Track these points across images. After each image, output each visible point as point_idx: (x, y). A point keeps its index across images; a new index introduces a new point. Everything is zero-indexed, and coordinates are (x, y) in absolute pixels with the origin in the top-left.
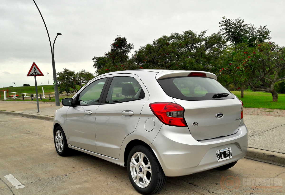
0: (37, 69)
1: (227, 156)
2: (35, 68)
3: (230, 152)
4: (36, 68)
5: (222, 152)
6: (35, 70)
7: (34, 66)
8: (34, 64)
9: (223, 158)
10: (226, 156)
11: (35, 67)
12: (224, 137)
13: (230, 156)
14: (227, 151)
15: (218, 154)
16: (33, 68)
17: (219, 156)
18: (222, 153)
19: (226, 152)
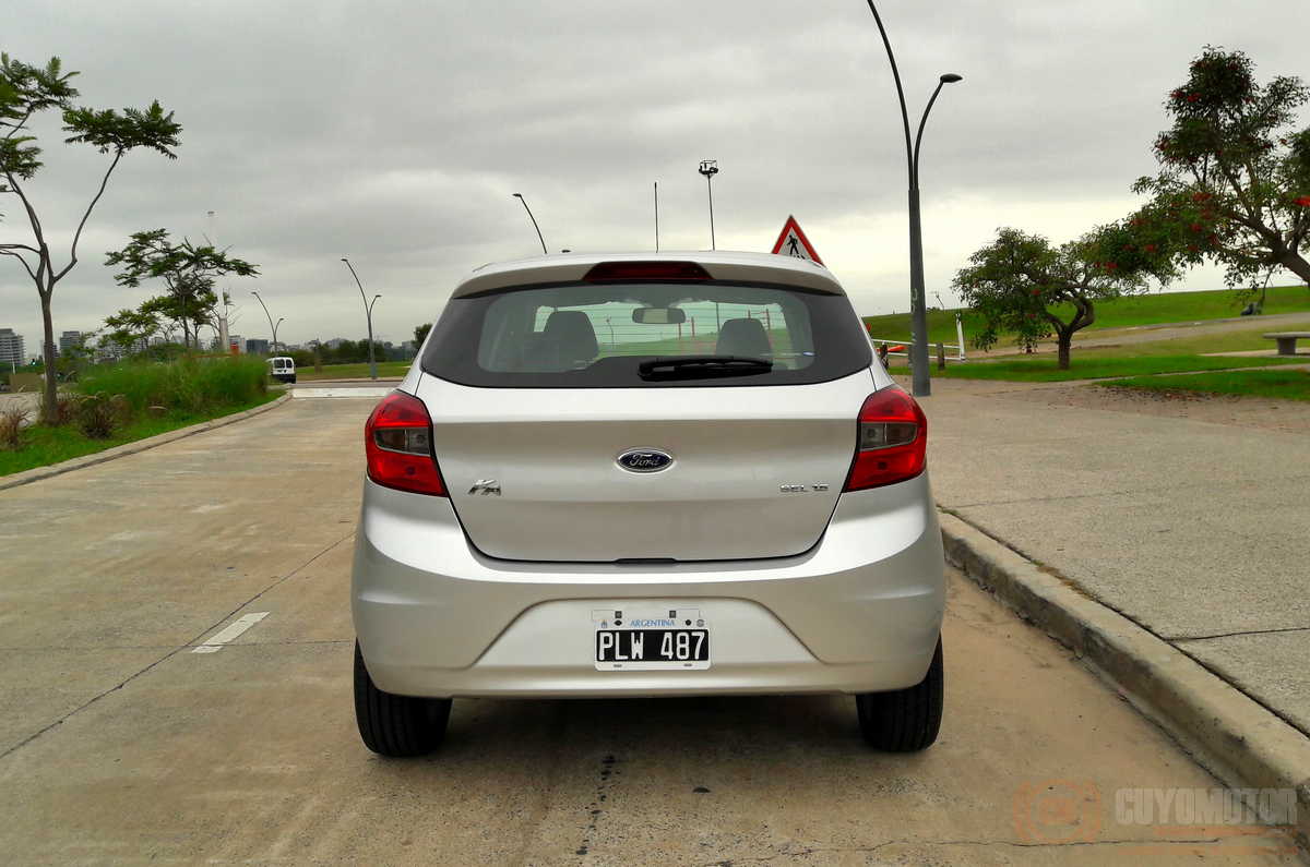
0: (800, 245)
1: (670, 654)
2: (793, 242)
3: (693, 641)
4: (799, 241)
5: (637, 633)
6: (794, 246)
7: (792, 232)
8: (791, 223)
9: (637, 659)
10: (663, 653)
11: (795, 236)
12: (679, 566)
13: (692, 658)
14: (675, 633)
15: (603, 635)
16: (787, 240)
17: (610, 646)
18: (637, 638)
19: (668, 636)
